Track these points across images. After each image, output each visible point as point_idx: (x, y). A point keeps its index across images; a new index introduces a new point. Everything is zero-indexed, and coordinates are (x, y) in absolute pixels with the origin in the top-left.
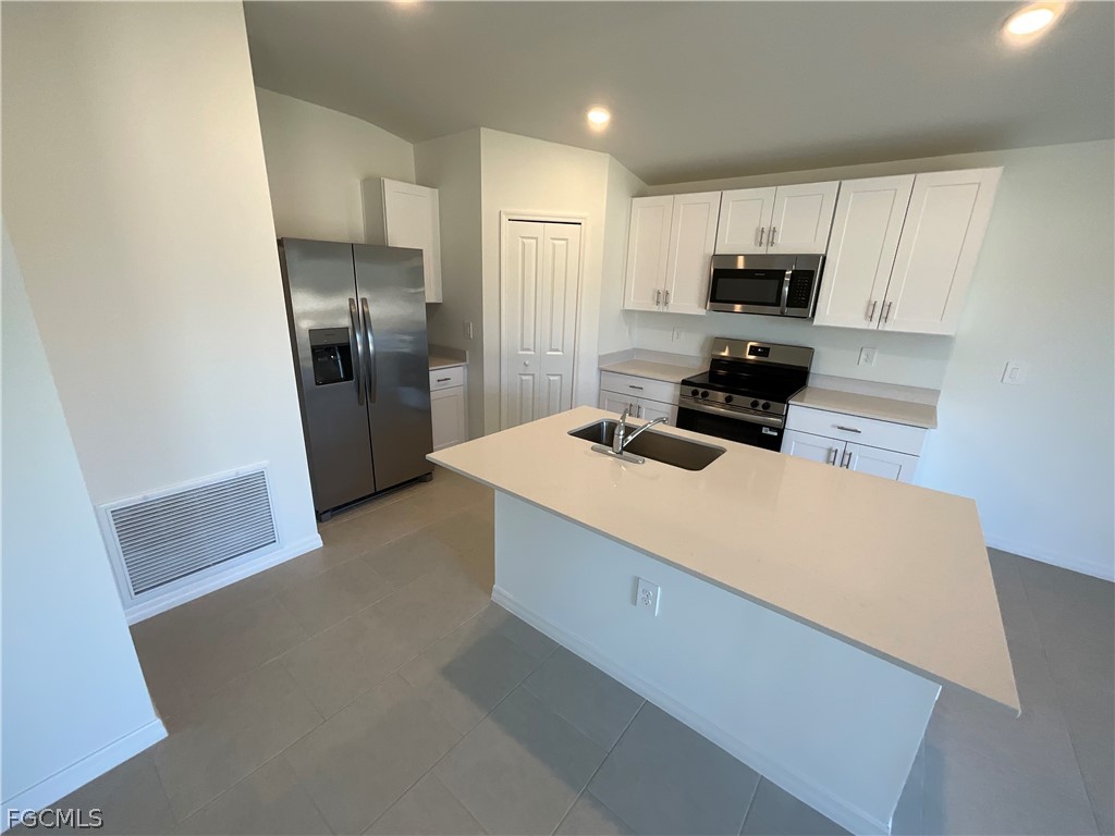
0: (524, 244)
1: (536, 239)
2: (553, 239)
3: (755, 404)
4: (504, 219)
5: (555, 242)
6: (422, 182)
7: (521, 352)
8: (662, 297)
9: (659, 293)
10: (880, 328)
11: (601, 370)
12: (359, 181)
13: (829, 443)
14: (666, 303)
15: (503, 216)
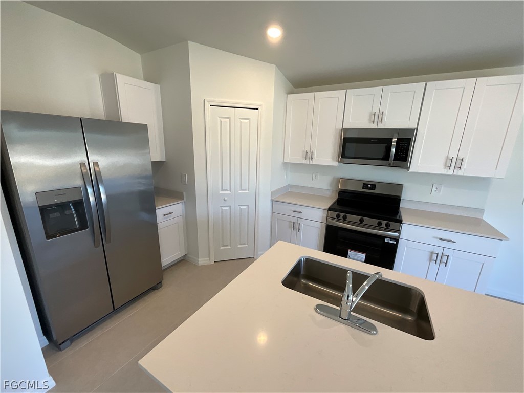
0: (221, 122)
1: (229, 118)
2: (240, 119)
3: (380, 224)
4: (207, 105)
5: (242, 120)
6: (147, 79)
7: (221, 192)
8: (309, 155)
9: (307, 152)
10: (454, 174)
11: (273, 201)
12: (98, 76)
13: (431, 248)
14: (312, 159)
15: (207, 103)
